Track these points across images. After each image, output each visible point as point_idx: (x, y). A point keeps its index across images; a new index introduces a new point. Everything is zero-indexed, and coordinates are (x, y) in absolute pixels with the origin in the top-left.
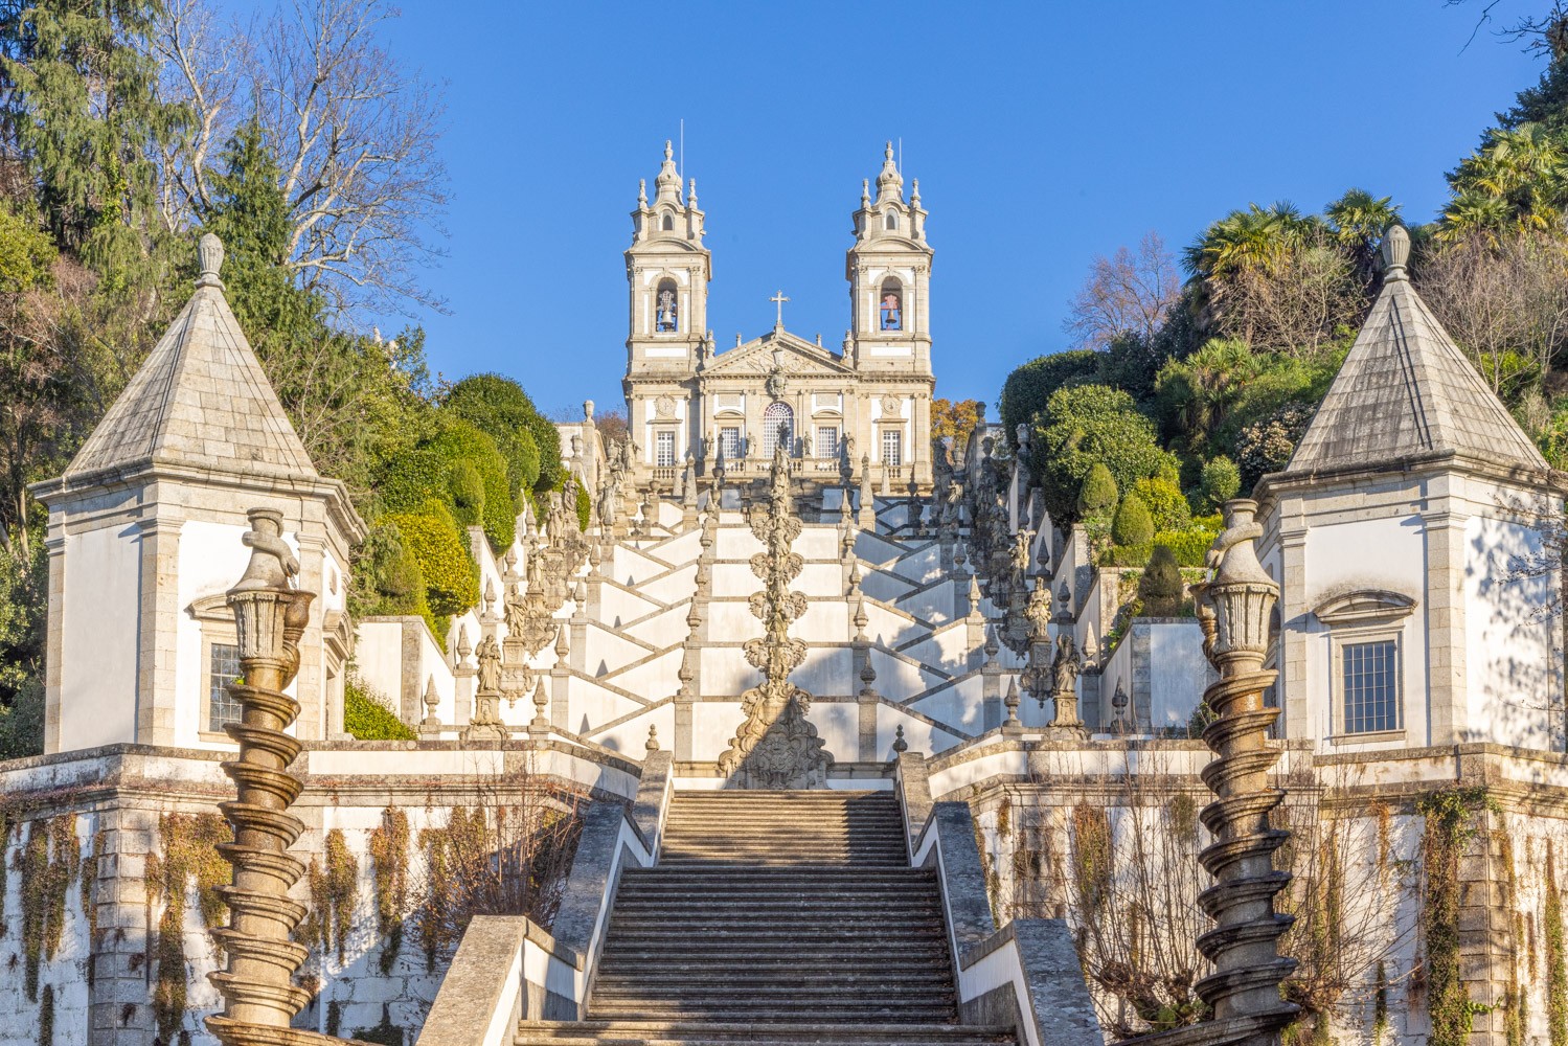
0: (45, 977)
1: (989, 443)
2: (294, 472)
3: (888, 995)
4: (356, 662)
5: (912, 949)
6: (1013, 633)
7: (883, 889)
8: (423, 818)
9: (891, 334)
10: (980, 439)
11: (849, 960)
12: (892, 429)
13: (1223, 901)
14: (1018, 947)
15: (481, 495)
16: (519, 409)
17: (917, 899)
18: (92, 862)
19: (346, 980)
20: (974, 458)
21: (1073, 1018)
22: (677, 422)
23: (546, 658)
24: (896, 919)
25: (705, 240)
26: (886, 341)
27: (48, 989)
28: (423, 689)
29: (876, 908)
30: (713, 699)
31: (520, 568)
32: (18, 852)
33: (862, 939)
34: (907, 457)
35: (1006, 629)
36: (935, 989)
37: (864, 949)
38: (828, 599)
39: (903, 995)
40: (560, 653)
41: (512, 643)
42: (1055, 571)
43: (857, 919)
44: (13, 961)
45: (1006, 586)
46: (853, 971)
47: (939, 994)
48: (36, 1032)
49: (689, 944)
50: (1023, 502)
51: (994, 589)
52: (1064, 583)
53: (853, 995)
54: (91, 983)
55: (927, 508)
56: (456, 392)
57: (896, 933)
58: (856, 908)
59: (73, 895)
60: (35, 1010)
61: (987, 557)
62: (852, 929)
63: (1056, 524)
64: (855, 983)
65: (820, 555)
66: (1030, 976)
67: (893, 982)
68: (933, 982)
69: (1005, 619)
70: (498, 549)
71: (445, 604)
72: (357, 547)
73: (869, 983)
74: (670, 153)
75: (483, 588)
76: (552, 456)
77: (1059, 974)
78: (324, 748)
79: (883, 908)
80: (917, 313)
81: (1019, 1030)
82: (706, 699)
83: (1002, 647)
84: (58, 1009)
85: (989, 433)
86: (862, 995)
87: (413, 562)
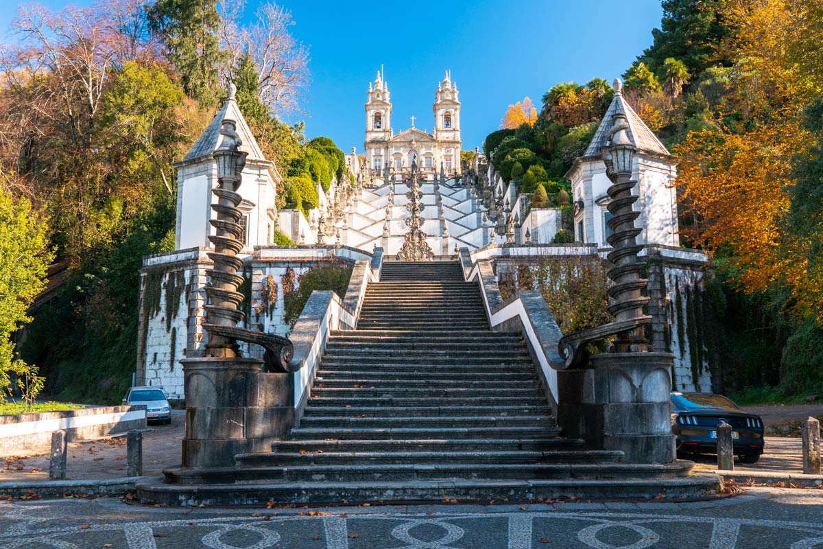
0: (173, 325)
1: (480, 159)
2: (258, 159)
3: (464, 325)
4: (278, 223)
5: (472, 309)
6: (491, 216)
7: (460, 289)
8: (298, 271)
9: (447, 129)
10: (477, 158)
11: (449, 313)
12: (448, 158)
13: (619, 273)
14: (522, 300)
15: (319, 172)
16: (332, 147)
17: (472, 292)
18: (189, 286)
19: (273, 326)
20: (475, 165)
21: (548, 325)
22: (382, 156)
23: (341, 224)
24: (465, 298)
25: (390, 101)
26: (447, 131)
27: (174, 329)
28: (300, 233)
29: (458, 295)
30: (395, 236)
31: (332, 196)
32: (165, 283)
33: (453, 305)
34: (453, 167)
35: (489, 214)
36: (481, 322)
37: (454, 309)
38: (431, 205)
39: (470, 325)
40: (345, 221)
41: (329, 219)
42: (504, 196)
43: (451, 299)
44: (163, 319)
45: (488, 201)
46: (451, 317)
47: (483, 324)
48: (170, 343)
49: (391, 308)
50: (492, 176)
51: (484, 202)
52: (507, 200)
53: (451, 325)
54: (188, 327)
55: (461, 180)
56: (312, 142)
57: (465, 303)
58: (450, 295)
59: (183, 297)
60: (169, 335)
61: (481, 193)
62: (449, 302)
63: (504, 181)
64: (452, 321)
65: (428, 192)
66: (528, 311)
67: (465, 320)
68: (480, 320)
69: (488, 211)
70: (325, 190)
71: (307, 206)
72: (278, 185)
73: (457, 321)
74: (379, 74)
75: (320, 203)
76: (341, 163)
77: (540, 310)
78: (266, 248)
79: (460, 295)
80: (456, 122)
81: (523, 332)
82: (392, 236)
83: (487, 220)
84: (177, 336)
85: (480, 156)
86: (454, 325)
87: (297, 192)
